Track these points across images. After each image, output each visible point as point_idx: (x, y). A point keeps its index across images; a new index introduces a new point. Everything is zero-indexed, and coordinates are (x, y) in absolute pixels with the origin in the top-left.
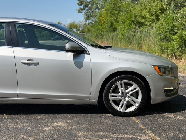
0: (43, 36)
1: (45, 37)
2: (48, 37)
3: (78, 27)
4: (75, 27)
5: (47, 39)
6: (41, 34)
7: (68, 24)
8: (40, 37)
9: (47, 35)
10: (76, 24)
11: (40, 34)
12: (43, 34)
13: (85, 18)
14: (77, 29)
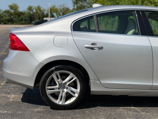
0: (22, 20)
1: (24, 21)
2: (27, 21)
3: (59, 11)
4: (56, 12)
5: (26, 23)
6: (20, 18)
7: (48, 9)
8: (19, 21)
9: (26, 19)
10: (56, 8)
11: (18, 17)
12: (21, 18)
13: (74, 2)
14: (58, 13)
